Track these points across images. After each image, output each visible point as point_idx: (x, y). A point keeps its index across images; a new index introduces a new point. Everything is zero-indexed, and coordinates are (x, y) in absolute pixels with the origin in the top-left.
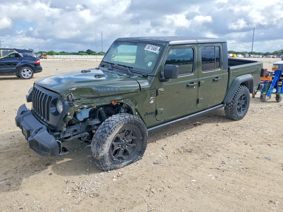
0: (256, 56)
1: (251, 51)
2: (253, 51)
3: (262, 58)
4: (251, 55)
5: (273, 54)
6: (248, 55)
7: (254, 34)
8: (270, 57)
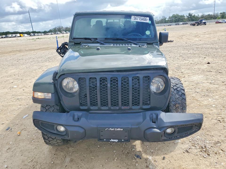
0: (39, 34)
1: (32, 31)
2: (34, 31)
3: (44, 36)
4: (35, 34)
5: (49, 32)
6: (33, 34)
7: (30, 16)
8: (48, 34)
